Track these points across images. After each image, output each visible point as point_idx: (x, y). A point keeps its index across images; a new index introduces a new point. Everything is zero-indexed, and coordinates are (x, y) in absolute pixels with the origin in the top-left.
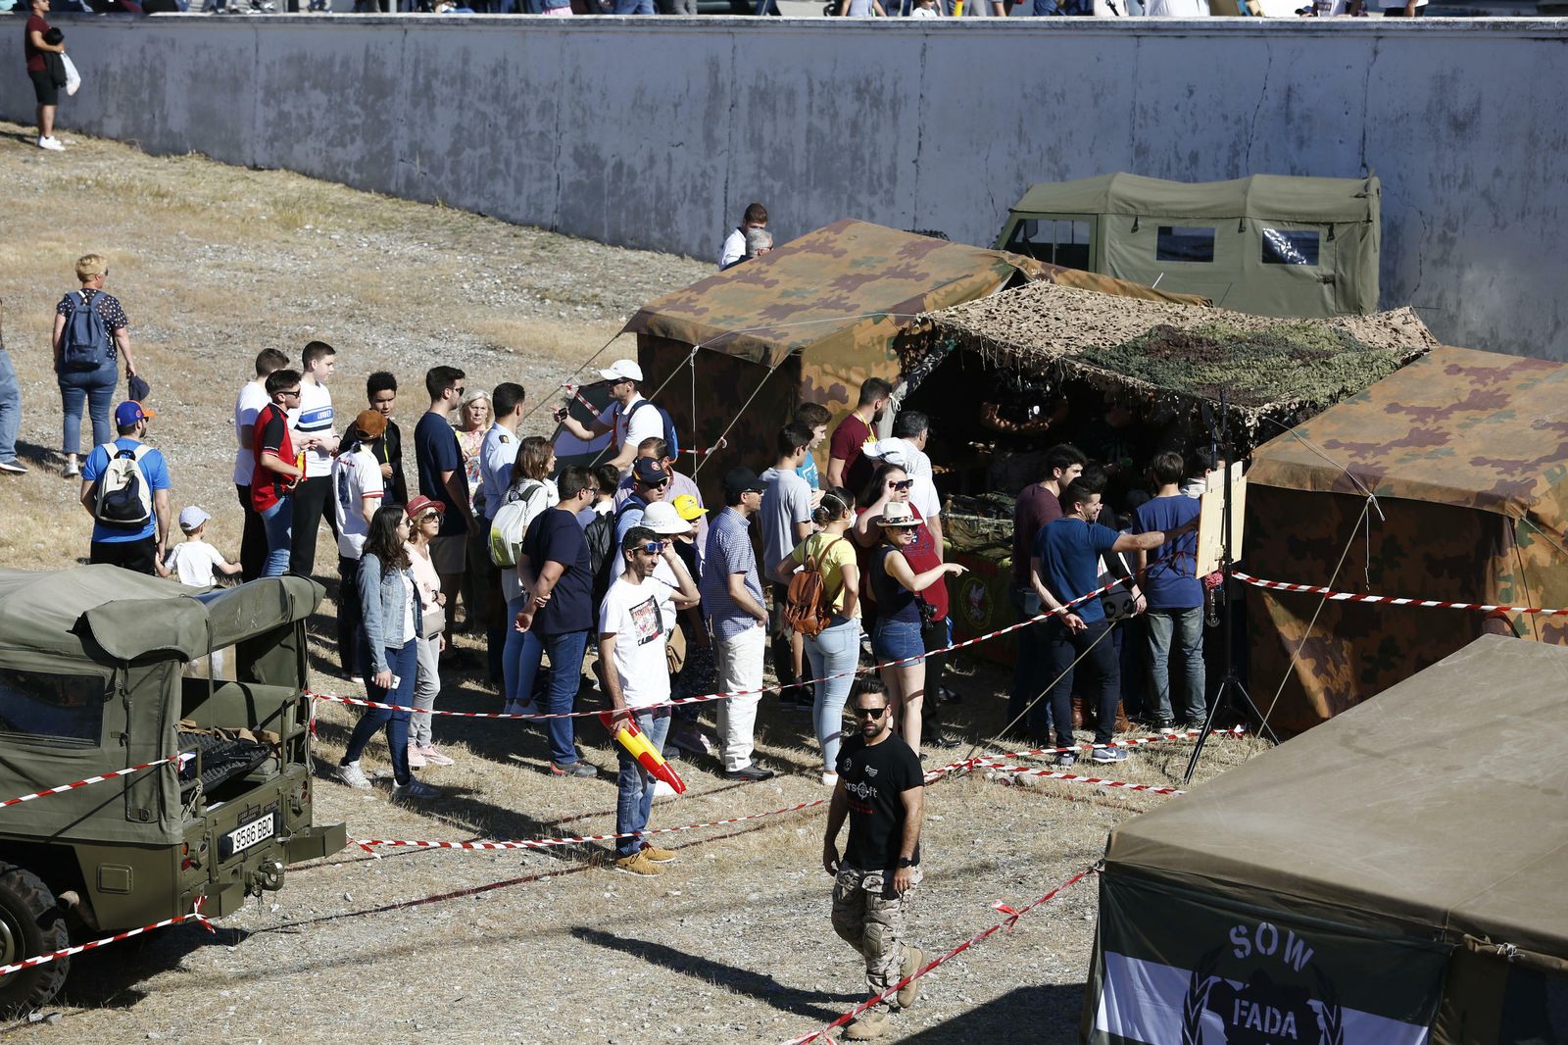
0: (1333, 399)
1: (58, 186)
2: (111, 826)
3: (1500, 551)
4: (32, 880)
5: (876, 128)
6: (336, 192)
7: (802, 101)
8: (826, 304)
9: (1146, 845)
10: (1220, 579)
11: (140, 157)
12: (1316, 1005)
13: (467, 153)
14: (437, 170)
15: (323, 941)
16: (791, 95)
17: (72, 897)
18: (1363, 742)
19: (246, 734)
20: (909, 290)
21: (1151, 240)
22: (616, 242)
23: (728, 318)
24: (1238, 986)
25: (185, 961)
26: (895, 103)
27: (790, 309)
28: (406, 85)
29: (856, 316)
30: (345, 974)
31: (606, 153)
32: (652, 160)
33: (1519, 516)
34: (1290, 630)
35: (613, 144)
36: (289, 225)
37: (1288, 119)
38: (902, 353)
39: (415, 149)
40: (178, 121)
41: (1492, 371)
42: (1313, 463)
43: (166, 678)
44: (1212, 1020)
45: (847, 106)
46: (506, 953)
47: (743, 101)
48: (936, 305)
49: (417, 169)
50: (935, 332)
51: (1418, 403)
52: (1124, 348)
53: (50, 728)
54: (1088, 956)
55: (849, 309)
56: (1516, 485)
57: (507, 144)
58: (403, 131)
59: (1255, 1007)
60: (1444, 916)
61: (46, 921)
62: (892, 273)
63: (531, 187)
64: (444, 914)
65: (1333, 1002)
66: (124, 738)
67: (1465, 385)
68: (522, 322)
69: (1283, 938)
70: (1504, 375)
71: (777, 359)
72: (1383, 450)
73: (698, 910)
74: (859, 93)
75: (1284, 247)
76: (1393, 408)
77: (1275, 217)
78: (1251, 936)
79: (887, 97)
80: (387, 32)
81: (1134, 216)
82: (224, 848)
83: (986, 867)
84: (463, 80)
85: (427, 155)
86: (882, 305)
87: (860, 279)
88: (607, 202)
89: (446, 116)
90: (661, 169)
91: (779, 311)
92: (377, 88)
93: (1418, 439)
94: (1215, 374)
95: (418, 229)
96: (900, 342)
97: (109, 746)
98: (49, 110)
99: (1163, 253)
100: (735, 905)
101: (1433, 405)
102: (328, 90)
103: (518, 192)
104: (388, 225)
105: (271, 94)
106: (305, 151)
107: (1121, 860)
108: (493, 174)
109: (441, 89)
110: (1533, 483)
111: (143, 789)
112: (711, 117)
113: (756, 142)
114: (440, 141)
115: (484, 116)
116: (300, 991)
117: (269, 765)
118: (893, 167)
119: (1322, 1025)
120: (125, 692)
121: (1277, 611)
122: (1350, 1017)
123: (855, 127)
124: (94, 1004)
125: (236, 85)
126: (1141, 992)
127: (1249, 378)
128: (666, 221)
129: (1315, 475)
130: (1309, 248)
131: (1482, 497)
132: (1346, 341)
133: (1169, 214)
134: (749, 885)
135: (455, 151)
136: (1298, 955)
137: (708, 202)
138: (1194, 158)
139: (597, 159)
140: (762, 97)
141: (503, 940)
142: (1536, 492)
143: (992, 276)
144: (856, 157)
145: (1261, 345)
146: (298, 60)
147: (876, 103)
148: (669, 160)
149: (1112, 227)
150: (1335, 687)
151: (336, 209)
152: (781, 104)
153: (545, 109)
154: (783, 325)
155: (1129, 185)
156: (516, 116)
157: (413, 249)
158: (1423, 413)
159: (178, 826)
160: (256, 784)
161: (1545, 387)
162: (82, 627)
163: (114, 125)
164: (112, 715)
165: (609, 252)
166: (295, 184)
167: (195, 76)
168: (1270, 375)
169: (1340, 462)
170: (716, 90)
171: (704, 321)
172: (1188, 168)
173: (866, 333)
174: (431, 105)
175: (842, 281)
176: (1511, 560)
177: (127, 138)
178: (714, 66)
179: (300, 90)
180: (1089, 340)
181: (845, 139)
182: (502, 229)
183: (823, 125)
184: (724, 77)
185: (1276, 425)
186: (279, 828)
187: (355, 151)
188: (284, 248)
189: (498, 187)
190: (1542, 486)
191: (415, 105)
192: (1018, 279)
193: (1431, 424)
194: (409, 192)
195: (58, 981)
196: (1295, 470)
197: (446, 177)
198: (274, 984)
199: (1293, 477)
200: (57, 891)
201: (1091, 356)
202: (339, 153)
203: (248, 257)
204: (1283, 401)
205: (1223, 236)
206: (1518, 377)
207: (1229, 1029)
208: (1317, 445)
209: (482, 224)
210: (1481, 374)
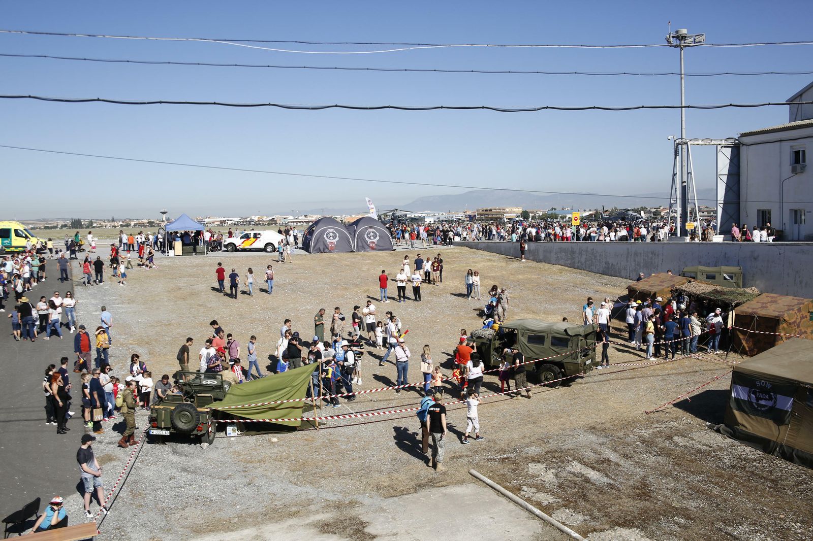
0: (747, 301)
1: (524, 267)
2: (570, 360)
3: (779, 325)
4: (557, 367)
5: (655, 258)
6: (566, 268)
7: (643, 254)
8: (659, 285)
9: (741, 368)
10: (731, 328)
11: (535, 263)
12: (772, 394)
13: (587, 262)
14: (582, 265)
15: (595, 378)
16: (641, 254)
17: (563, 370)
18: (775, 353)
19: (586, 347)
20: (672, 283)
21: (706, 276)
22: (611, 276)
23: (643, 287)
24: (758, 390)
25: (576, 380)
26: (658, 255)
27: (653, 286)
28: (578, 252)
29: (664, 287)
30: (601, 383)
31: (610, 262)
32: (618, 263)
33: (782, 319)
34: (741, 337)
35: (611, 261)
36: (561, 273)
37: (725, 257)
38: (672, 293)
39: (579, 261)
40: (541, 257)
41: (774, 297)
42: (745, 311)
43: (578, 338)
44: (753, 396)
45: (650, 255)
46: (625, 381)
47: (633, 254)
48: (677, 285)
49: (579, 264)
50: (677, 290)
51: (762, 302)
52: (709, 292)
53: (560, 345)
54: (730, 385)
55: (663, 286)
56: (782, 315)
57: (594, 261)
58: (577, 259)
59: (761, 394)
60: (796, 381)
61: (559, 374)
62: (669, 280)
63: (598, 267)
64: (613, 375)
65: (775, 393)
66: (572, 347)
67: (770, 299)
68: (600, 287)
69: (766, 383)
70: (776, 297)
71: (652, 293)
72: (757, 309)
73: (653, 376)
74: (652, 253)
75: (727, 277)
76: (758, 302)
77: (726, 273)
78: (760, 383)
79: (657, 254)
80: (574, 244)
81: (702, 272)
82: (585, 364)
83: (697, 371)
84: (587, 251)
85: (581, 263)
86: (668, 285)
87: (664, 281)
88: (610, 269)
89: (584, 257)
90: (619, 265)
91: (652, 286)
92: (573, 252)
93: (762, 307)
94: (725, 297)
95: (580, 273)
96: (671, 291)
97: (569, 348)
98: (523, 256)
99: (707, 278)
100: (658, 376)
101: (764, 302)
102: (565, 253)
103: (596, 268)
104: (576, 273)
105: (556, 253)
106: (562, 262)
107: (736, 370)
108: (592, 265)
109: (583, 253)
110: (784, 315)
111: (574, 354)
112: (627, 257)
113: (635, 261)
114: (583, 260)
115: (590, 256)
116: (595, 386)
117: (590, 352)
118: (658, 265)
119: (773, 397)
120: (572, 340)
121: (739, 333)
122: (778, 396)
123: (651, 259)
124: (565, 386)
125: (550, 252)
126: (740, 391)
127: (731, 298)
128: (620, 273)
129: (746, 313)
130: (731, 277)
131: (776, 316)
132: (745, 291)
133: (708, 272)
134: (660, 373)
135: (585, 262)
136: (769, 386)
137: (627, 270)
138: (709, 264)
139: (609, 264)
140: (636, 254)
141: (623, 379)
142: (785, 316)
143: (686, 281)
144: (652, 263)
145: (732, 293)
146: (560, 248)
147: (655, 255)
148: (620, 263)
149: (698, 274)
150: (750, 346)
151: (567, 270)
152: (639, 255)
153: (600, 255)
154: (652, 288)
155: (701, 268)
156: (595, 257)
157: (580, 276)
158: (763, 303)
159: (579, 361)
160: (588, 355)
161: (783, 299)
162: (566, 330)
163: (531, 258)
164: (570, 343)
165: (610, 277)
166: (560, 267)
167: (544, 251)
168: (735, 297)
169: (750, 311)
170: (628, 253)
171: (639, 287)
172: (708, 265)
173: (666, 290)
174: (582, 255)
175: (661, 282)
176: (781, 326)
177: (533, 260)
178: (628, 249)
179: (561, 253)
180: (703, 291)
181: (650, 260)
182: (593, 274)
183: (646, 258)
184: (630, 251)
185: (738, 305)
186: (592, 362)
187: (569, 262)
188: (561, 276)
189: (592, 267)
190: (786, 315)
191: (579, 255)
192: (690, 282)
193: (764, 305)
194: (578, 268)
195: (560, 382)
196: (743, 312)
197: (584, 266)
198: (590, 384)
199: (742, 313)
200: (560, 369)
201: (704, 293)
202: (567, 262)
203: (556, 277)
204: (738, 301)
205: (717, 275)
206: (778, 298)
207: (756, 397)
208: (746, 308)
209: (590, 273)
210: (772, 297)
